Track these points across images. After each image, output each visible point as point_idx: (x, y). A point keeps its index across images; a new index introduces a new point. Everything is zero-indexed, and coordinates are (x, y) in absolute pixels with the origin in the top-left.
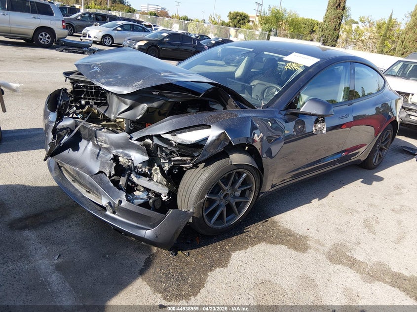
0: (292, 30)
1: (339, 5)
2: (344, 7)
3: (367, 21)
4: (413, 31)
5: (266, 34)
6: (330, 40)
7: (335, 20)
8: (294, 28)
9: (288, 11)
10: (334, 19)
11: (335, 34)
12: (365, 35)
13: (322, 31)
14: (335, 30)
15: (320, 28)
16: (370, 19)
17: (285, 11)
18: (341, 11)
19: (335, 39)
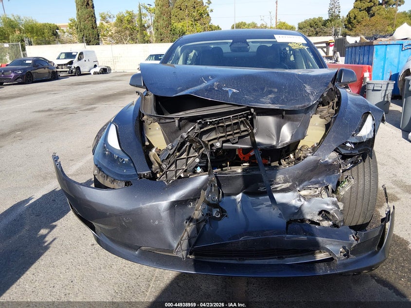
0: (36, 37)
1: (88, 4)
2: (93, 5)
3: (107, 16)
4: (162, 19)
5: (18, 44)
6: (92, 40)
7: (90, 18)
8: (37, 35)
9: (22, 18)
10: (88, 18)
11: (95, 33)
12: (111, 30)
13: (81, 31)
14: (93, 29)
15: (77, 29)
16: (109, 13)
17: (19, 18)
18: (92, 9)
19: (97, 37)
